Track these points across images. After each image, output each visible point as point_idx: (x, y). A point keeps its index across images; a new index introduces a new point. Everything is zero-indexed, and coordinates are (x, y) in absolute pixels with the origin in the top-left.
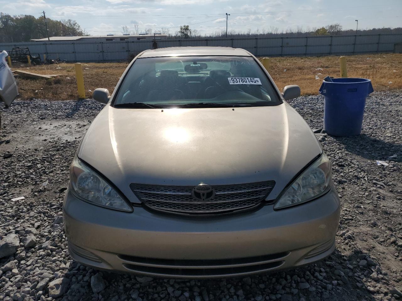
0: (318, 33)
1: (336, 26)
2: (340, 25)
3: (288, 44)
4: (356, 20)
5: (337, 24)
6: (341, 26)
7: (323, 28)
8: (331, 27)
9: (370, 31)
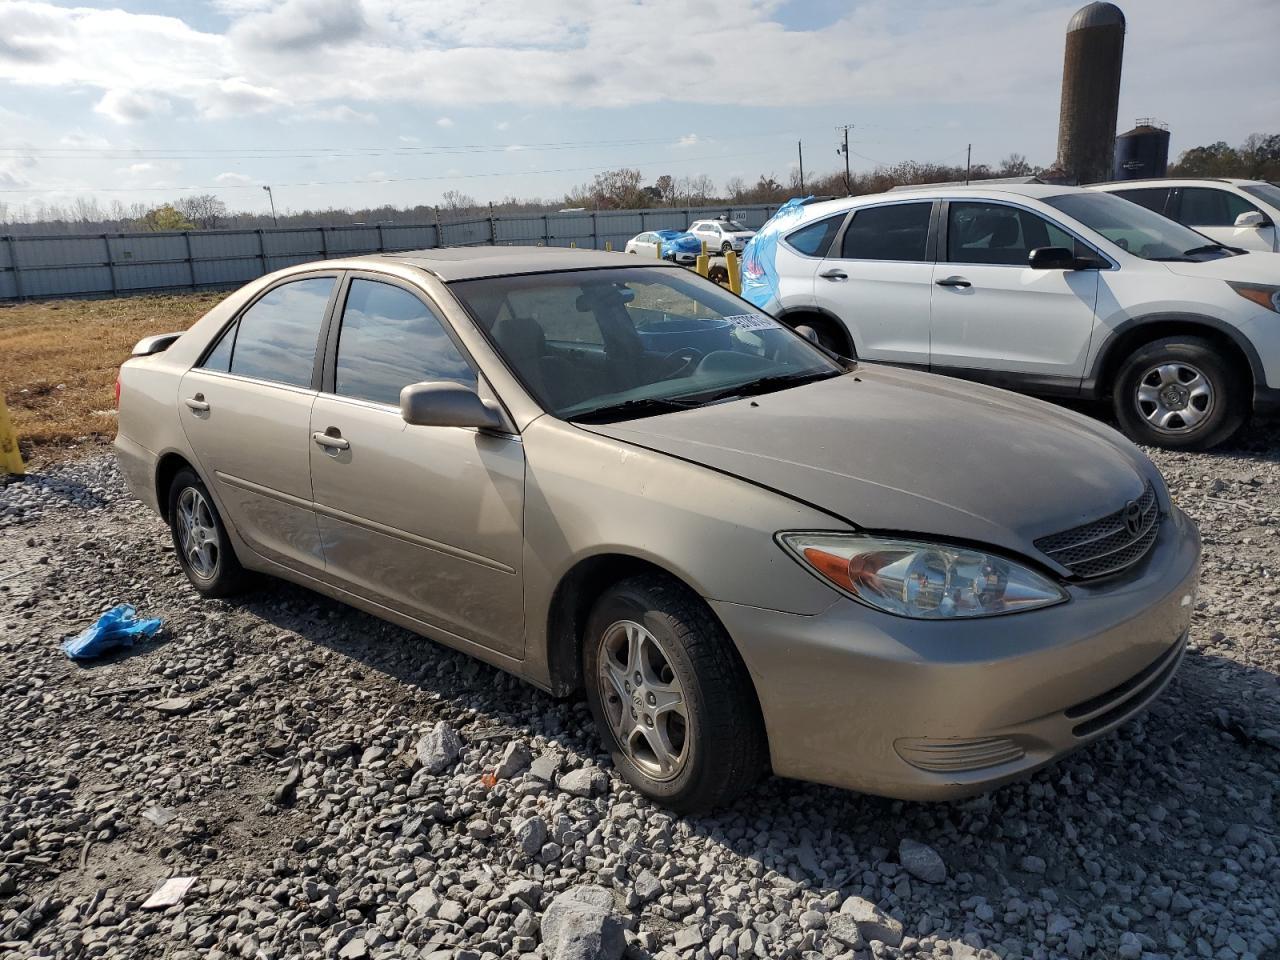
0: (157, 223)
1: (206, 200)
2: (219, 199)
3: (131, 256)
4: (265, 188)
5: (208, 196)
6: (222, 203)
7: (168, 209)
8: (192, 204)
9: (296, 219)
